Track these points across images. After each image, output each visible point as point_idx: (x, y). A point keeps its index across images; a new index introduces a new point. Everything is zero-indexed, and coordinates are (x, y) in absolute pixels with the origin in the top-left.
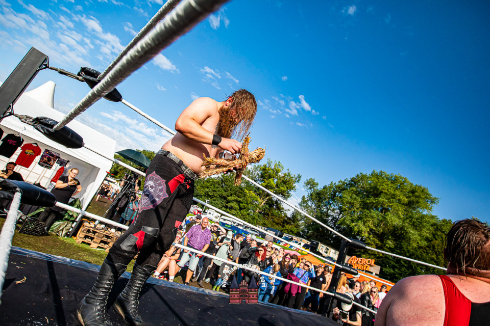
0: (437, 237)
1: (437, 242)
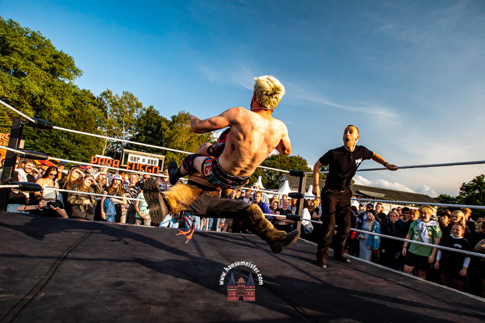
0: (77, 106)
1: (77, 111)
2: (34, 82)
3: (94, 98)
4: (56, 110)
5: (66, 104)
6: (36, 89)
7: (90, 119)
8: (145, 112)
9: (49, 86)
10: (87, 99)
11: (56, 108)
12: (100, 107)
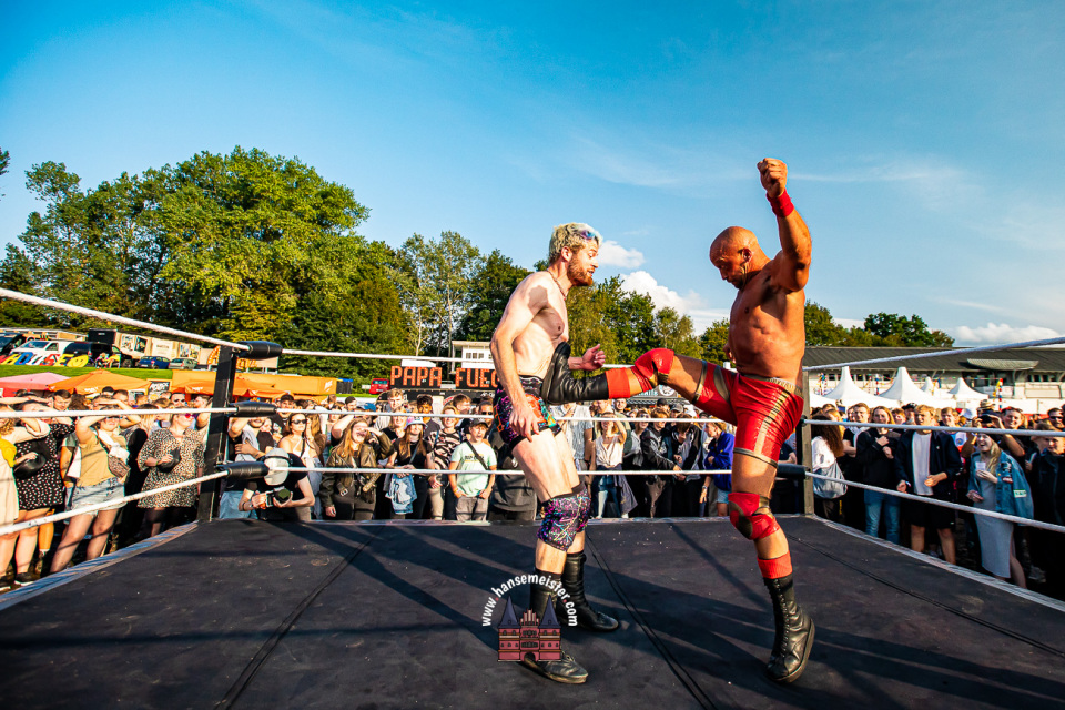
0: (365, 274)
1: (366, 282)
2: (294, 244)
3: (393, 254)
4: (331, 287)
5: (347, 274)
6: (297, 256)
7: (388, 295)
8: (485, 265)
9: (318, 246)
10: (381, 258)
11: (330, 283)
12: (404, 269)
